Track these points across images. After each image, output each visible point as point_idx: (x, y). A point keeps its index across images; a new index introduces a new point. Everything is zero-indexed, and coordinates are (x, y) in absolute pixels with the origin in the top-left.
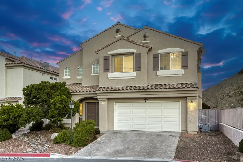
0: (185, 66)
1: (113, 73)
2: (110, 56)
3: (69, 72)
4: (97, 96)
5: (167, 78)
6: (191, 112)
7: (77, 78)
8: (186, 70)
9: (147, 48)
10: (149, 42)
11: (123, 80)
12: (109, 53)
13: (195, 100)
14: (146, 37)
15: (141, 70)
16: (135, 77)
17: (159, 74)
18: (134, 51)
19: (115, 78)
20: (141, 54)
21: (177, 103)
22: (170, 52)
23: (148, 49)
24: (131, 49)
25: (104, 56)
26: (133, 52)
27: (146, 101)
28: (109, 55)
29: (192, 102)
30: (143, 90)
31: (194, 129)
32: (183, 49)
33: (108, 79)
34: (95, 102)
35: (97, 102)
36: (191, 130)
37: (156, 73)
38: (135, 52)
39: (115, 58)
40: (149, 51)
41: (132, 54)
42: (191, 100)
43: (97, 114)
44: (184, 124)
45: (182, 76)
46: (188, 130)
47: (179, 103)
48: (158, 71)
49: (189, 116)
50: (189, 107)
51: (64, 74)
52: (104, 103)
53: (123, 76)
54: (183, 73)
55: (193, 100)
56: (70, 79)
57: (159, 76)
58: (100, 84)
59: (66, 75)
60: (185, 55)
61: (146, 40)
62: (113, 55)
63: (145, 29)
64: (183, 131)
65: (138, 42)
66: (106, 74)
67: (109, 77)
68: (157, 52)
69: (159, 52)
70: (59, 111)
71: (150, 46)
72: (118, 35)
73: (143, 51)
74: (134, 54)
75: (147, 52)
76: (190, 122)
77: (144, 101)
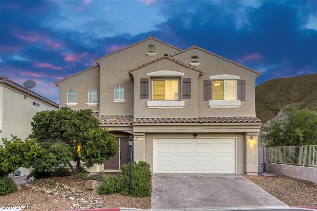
0: (241, 96)
1: (152, 100)
2: (149, 77)
3: (74, 96)
4: (133, 130)
5: (220, 109)
6: (251, 151)
7: (87, 105)
8: (242, 101)
9: (198, 71)
10: (199, 66)
11: (167, 110)
12: (149, 74)
13: (255, 136)
14: (195, 58)
15: (190, 99)
16: (183, 107)
17: (212, 105)
18: (182, 74)
19: (156, 106)
20: (190, 78)
21: (232, 139)
22: (224, 79)
23: (200, 73)
24: (177, 71)
25: (141, 78)
26: (181, 76)
27: (196, 136)
28: (147, 77)
29: (251, 138)
30: (198, 124)
31: (255, 170)
32: (240, 77)
33: (147, 108)
34: (119, 138)
35: (120, 138)
36: (251, 172)
37: (208, 103)
38: (183, 76)
39: (154, 81)
40: (200, 75)
41: (179, 78)
42: (251, 136)
43: (120, 153)
44: (241, 165)
45: (238, 108)
46: (248, 171)
47: (234, 139)
48: (210, 101)
49: (248, 155)
50: (249, 144)
51: (67, 98)
52: (141, 139)
53: (168, 106)
54: (240, 105)
55: (253, 136)
56: (77, 105)
57: (211, 107)
58: (134, 113)
59: (70, 101)
60: (241, 84)
61: (195, 63)
62: (152, 78)
63: (193, 48)
64: (240, 173)
65: (186, 63)
66: (143, 101)
67: (148, 105)
68: (209, 78)
69: (212, 78)
70: (102, 149)
71: (202, 69)
72: (151, 53)
73: (194, 76)
74: (182, 78)
75: (198, 77)
76: (250, 162)
77: (193, 137)
